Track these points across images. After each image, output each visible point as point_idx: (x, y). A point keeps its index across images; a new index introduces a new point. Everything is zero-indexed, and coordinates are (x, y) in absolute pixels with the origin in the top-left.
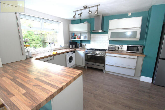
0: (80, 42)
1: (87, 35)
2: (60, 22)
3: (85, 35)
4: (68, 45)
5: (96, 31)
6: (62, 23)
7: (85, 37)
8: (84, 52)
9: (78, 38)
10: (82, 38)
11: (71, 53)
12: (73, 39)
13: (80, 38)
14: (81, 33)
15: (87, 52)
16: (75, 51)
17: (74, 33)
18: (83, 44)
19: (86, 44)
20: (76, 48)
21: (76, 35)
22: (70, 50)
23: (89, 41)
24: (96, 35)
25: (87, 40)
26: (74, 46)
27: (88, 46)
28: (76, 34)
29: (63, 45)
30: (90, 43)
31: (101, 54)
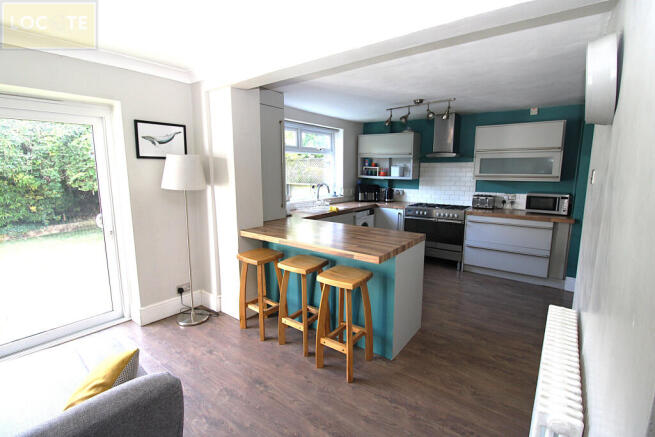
0: (386, 185)
1: (410, 165)
2: (337, 131)
3: (402, 165)
4: (352, 191)
5: (438, 156)
6: (341, 131)
7: (403, 171)
8: (402, 211)
9: (382, 173)
10: (395, 173)
11: (366, 213)
12: (368, 175)
13: (388, 173)
14: (390, 159)
15: (409, 213)
16: (376, 210)
17: (371, 160)
18: (395, 189)
19: (405, 190)
20: (375, 201)
21: (376, 165)
22: (360, 205)
23: (414, 183)
24: (438, 165)
25: (410, 178)
26: (372, 196)
27: (413, 196)
28: (374, 162)
29: (340, 192)
30: (418, 188)
31: (453, 216)
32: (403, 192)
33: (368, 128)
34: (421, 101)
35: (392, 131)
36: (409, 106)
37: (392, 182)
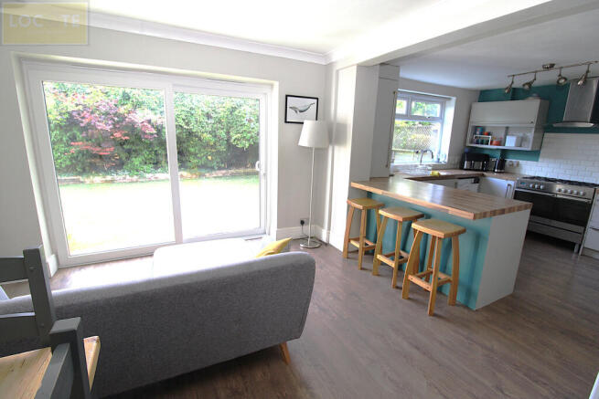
0: (498, 155)
1: (531, 135)
2: (450, 99)
3: (521, 135)
4: (457, 159)
5: (569, 125)
6: (454, 99)
7: (521, 141)
8: (512, 183)
9: (494, 142)
10: (510, 143)
11: (469, 181)
12: (477, 143)
13: (502, 142)
14: (507, 128)
15: (521, 185)
16: (482, 180)
17: (483, 129)
18: (508, 160)
20: (482, 170)
21: (489, 134)
22: (464, 173)
23: (534, 154)
24: (568, 136)
25: (529, 149)
26: (479, 165)
27: (530, 169)
28: (487, 131)
29: (444, 158)
30: (537, 161)
31: (578, 193)
32: (518, 164)
33: (485, 96)
34: (552, 66)
35: (513, 99)
36: (536, 72)
37: (505, 153)
